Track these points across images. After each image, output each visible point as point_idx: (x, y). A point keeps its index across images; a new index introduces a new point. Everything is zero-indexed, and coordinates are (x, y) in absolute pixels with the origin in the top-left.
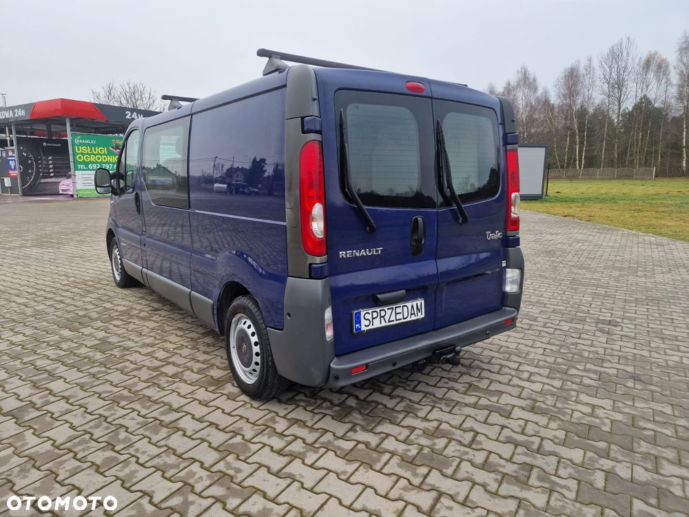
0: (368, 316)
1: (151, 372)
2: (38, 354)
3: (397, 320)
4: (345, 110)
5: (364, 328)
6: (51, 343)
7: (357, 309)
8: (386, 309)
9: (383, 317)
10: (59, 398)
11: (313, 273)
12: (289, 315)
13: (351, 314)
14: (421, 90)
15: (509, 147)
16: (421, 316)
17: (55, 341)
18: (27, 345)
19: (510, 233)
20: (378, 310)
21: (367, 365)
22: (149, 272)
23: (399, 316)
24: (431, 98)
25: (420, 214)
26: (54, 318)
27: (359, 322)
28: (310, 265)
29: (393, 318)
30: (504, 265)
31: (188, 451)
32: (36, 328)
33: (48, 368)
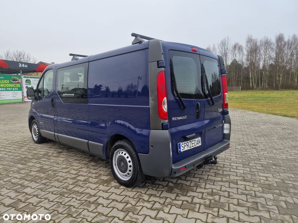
0: (183, 145)
1: (73, 180)
2: (10, 177)
3: (193, 147)
4: (172, 58)
5: (182, 151)
6: (15, 171)
7: (179, 142)
8: (188, 142)
9: (188, 145)
10: (32, 196)
11: (164, 127)
12: (152, 146)
13: (177, 145)
14: (196, 51)
15: (223, 75)
16: (200, 144)
17: (16, 170)
18: (2, 173)
19: (225, 109)
20: (186, 142)
21: (185, 167)
22: (59, 134)
23: (193, 145)
24: (199, 55)
25: (199, 101)
26: (10, 160)
27: (180, 148)
28: (162, 124)
29: (191, 146)
30: (224, 122)
31: (109, 213)
32: (3, 165)
33: (19, 183)
